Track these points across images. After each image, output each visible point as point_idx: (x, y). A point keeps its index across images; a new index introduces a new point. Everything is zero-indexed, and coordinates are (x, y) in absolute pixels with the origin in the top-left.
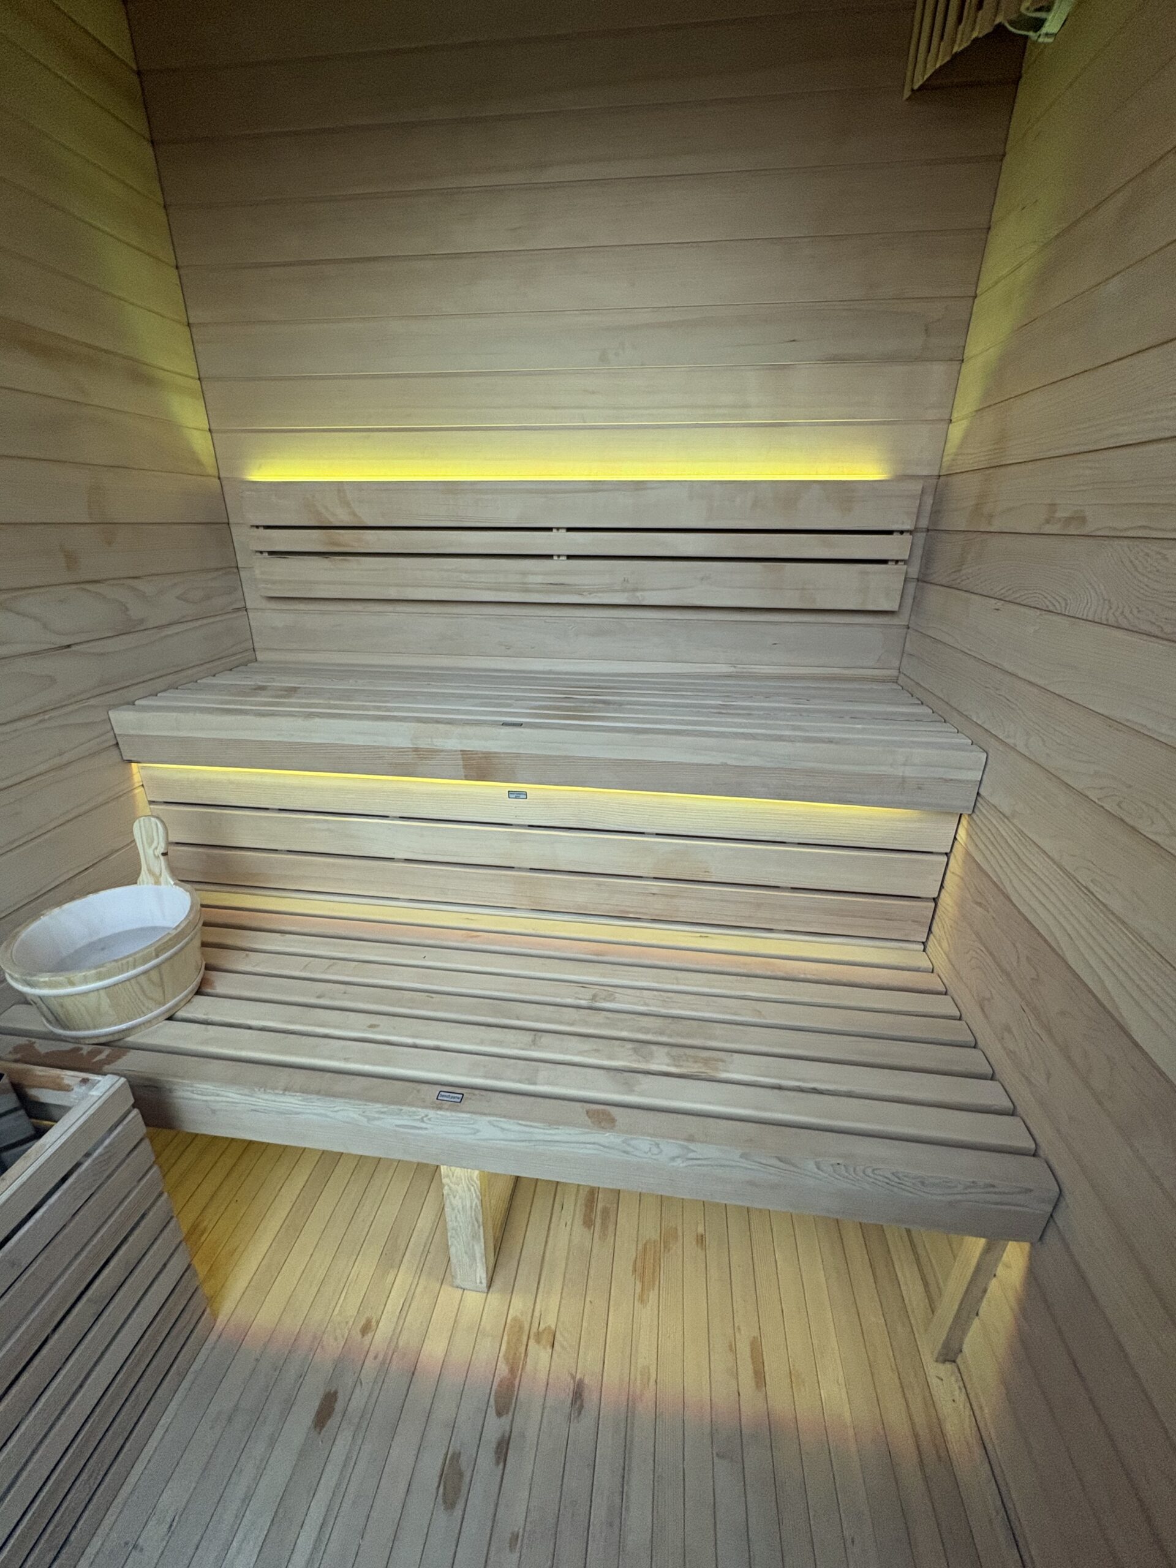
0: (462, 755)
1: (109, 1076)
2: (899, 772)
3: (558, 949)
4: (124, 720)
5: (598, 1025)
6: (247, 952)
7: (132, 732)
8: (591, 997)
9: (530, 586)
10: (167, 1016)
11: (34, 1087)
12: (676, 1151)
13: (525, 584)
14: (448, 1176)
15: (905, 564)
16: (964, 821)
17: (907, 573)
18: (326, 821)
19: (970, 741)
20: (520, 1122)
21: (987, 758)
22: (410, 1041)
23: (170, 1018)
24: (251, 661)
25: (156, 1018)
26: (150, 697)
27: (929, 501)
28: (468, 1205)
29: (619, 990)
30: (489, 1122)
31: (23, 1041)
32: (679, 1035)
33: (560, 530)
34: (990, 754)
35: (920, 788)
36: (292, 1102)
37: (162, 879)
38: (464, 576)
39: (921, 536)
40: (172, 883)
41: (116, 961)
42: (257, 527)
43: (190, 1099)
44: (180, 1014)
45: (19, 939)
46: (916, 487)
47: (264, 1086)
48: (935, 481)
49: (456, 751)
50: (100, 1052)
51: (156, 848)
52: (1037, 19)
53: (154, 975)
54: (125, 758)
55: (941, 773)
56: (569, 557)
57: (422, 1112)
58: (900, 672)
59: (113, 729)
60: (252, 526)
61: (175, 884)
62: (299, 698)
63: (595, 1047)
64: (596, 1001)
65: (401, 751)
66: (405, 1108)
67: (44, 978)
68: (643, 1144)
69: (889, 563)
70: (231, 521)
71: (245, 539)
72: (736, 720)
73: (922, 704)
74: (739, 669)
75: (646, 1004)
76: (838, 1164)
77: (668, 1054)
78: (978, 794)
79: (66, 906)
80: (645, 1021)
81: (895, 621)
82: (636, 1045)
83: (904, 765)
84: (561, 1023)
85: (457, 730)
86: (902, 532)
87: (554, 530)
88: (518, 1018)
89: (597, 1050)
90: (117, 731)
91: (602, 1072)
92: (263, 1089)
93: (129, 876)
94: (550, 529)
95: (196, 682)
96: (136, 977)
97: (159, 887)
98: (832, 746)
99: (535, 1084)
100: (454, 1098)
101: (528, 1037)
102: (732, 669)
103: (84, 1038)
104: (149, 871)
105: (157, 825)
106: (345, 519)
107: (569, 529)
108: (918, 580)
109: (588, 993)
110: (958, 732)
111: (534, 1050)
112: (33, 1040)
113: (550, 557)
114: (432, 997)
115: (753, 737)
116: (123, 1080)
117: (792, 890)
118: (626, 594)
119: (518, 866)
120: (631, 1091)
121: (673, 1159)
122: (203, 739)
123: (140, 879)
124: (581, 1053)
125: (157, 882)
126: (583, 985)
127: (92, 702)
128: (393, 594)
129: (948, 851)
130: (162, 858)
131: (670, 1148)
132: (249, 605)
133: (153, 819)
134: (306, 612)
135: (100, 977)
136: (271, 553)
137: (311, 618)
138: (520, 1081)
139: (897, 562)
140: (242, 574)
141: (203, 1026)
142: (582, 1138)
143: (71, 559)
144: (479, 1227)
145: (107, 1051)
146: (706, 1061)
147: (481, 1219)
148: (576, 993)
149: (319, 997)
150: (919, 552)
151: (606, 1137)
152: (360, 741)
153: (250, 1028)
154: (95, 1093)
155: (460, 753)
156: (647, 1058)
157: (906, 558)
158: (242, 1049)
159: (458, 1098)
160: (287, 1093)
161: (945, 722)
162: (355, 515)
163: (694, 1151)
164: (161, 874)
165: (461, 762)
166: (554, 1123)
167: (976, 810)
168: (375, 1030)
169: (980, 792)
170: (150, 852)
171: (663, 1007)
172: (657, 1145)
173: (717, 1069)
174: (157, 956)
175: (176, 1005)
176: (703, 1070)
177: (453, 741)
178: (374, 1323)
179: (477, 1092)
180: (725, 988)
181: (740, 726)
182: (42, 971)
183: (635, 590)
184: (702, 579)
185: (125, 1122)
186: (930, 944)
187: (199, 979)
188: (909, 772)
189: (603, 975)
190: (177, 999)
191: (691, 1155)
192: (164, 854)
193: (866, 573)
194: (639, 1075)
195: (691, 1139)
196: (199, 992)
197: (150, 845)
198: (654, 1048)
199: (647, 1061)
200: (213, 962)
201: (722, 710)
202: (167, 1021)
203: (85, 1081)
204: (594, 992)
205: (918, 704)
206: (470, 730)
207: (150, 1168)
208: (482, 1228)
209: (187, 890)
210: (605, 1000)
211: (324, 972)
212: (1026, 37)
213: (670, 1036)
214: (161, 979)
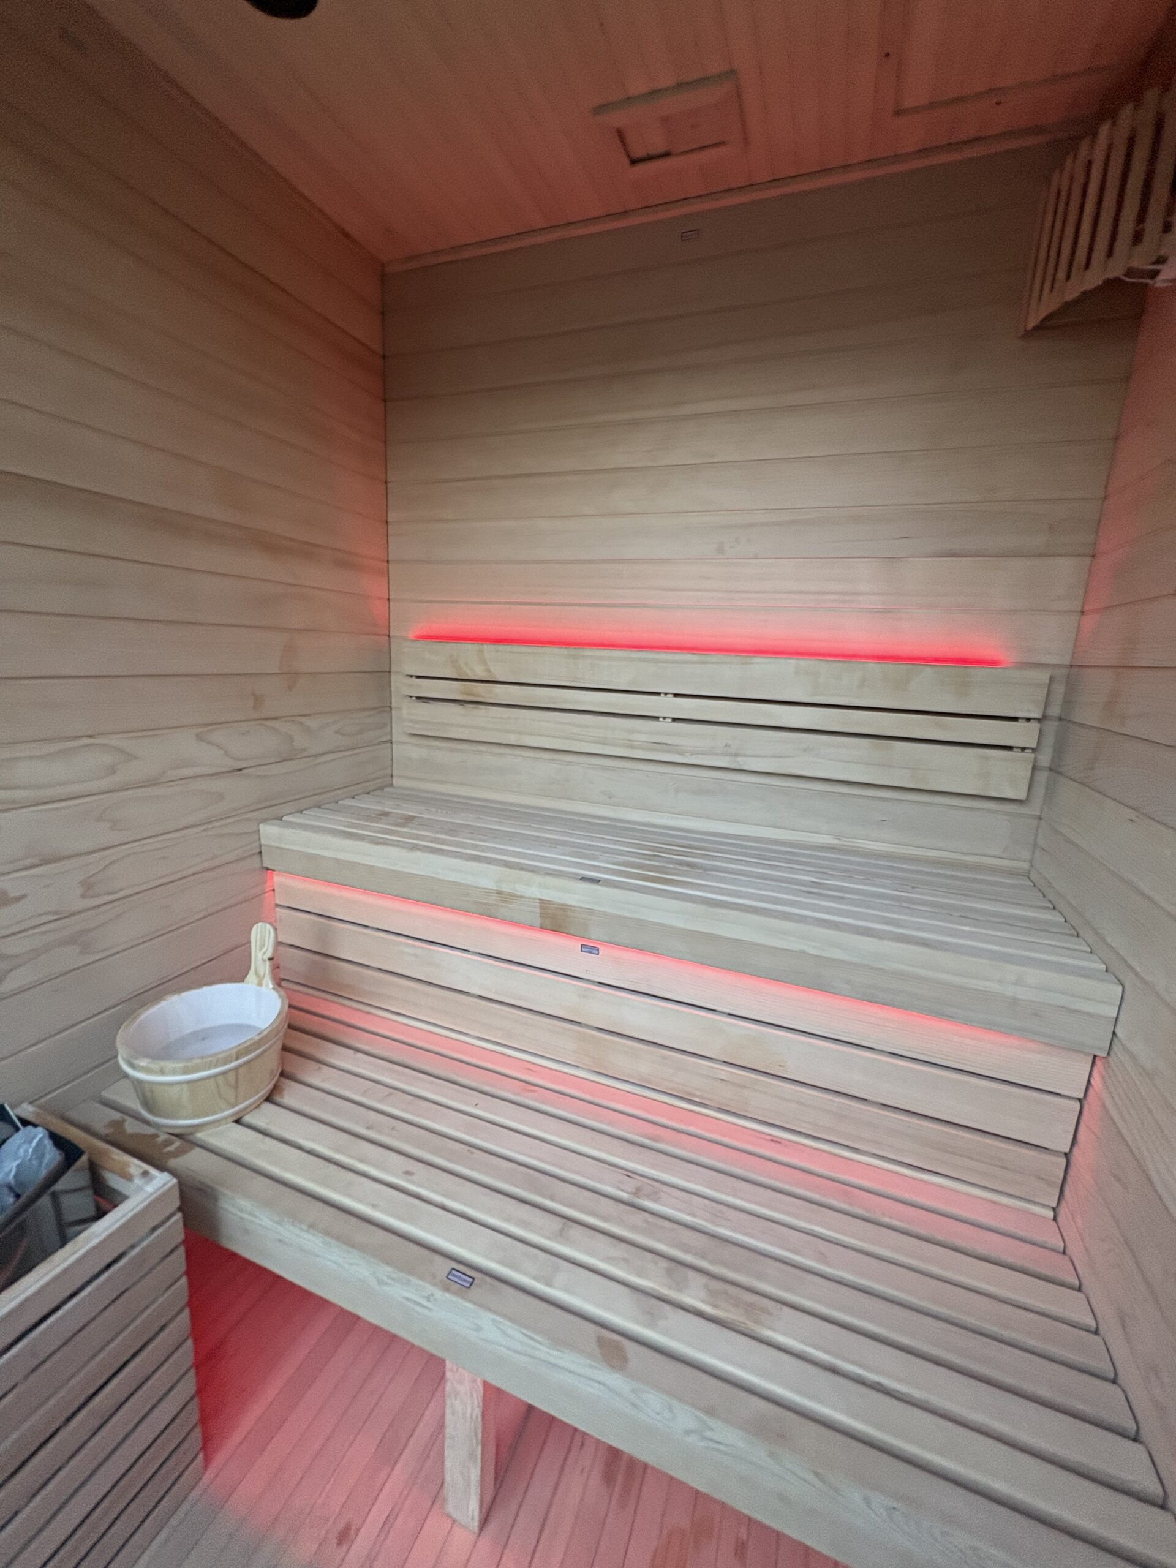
0: (540, 903)
1: (166, 1174)
2: (1010, 991)
3: (610, 1124)
4: (269, 832)
5: (634, 1228)
6: (321, 1066)
7: (273, 844)
8: (634, 1190)
9: (635, 743)
10: (235, 1118)
11: (106, 1169)
12: (692, 1424)
13: (630, 740)
14: (452, 1370)
15: (1033, 752)
16: (1098, 1062)
17: (1035, 760)
18: (414, 946)
19: (1103, 967)
20: (525, 1331)
21: (1123, 991)
22: (438, 1199)
23: (238, 1121)
24: (386, 786)
25: (226, 1118)
26: (296, 814)
27: (1059, 689)
28: (468, 1415)
29: (665, 1188)
30: (494, 1321)
31: (117, 1116)
32: (725, 1265)
33: (668, 696)
34: (1127, 988)
35: (1036, 1015)
36: (312, 1242)
37: (264, 982)
38: (576, 730)
39: (1051, 727)
40: (271, 986)
41: (202, 1058)
42: (411, 676)
43: (231, 1213)
44: (247, 1119)
45: (137, 1022)
46: (1044, 676)
47: (295, 1217)
48: (1065, 671)
49: (536, 899)
50: (170, 1143)
51: (265, 953)
52: (1153, 271)
53: (231, 1077)
54: (264, 865)
55: (1063, 1000)
56: (674, 720)
57: (430, 1289)
58: (1032, 866)
59: (259, 839)
60: (407, 675)
61: (274, 988)
62: (412, 828)
63: (626, 1256)
64: (638, 1197)
65: (487, 892)
66: (414, 1280)
67: (143, 1063)
68: (654, 1402)
69: (1015, 750)
70: (392, 670)
71: (401, 685)
72: (823, 903)
73: (1054, 908)
74: (845, 842)
75: (693, 1215)
76: (894, 1508)
77: (706, 1286)
78: (1114, 1033)
79: (185, 995)
80: (687, 1236)
81: (1024, 810)
82: (673, 1265)
83: (1016, 984)
84: (594, 1214)
85: (538, 879)
86: (1028, 720)
87: (662, 695)
88: (552, 1199)
89: (626, 1260)
90: (263, 842)
91: (626, 1290)
92: (291, 1220)
93: (239, 975)
94: (659, 694)
95: (337, 802)
96: (215, 1076)
97: (258, 988)
98: (926, 950)
99: (549, 1284)
100: (465, 1281)
101: (556, 1224)
102: (836, 842)
103: (163, 1126)
104: (256, 973)
105: (270, 933)
106: (481, 674)
107: (676, 695)
108: (1050, 769)
109: (631, 1184)
110: (1091, 952)
111: (559, 1243)
112: (126, 1117)
113: (657, 718)
114: (472, 1153)
115: (836, 926)
116: (175, 1181)
117: (883, 1107)
118: (728, 758)
119: (585, 1022)
120: (652, 1325)
121: (688, 1432)
122: (325, 858)
123: (246, 980)
124: (608, 1260)
125: (260, 984)
126: (630, 1173)
127: (249, 816)
128: (513, 739)
129: (1081, 1096)
130: (268, 963)
131: (685, 1418)
132: (394, 740)
133: (268, 926)
134: (439, 748)
135: (185, 1071)
136: (418, 698)
137: (442, 755)
138: (535, 1278)
139: (1023, 749)
140: (394, 712)
141: (261, 1136)
142: (590, 1372)
143: (258, 700)
144: (477, 1444)
145: (178, 1143)
146: (750, 1308)
147: (480, 1436)
148: (620, 1182)
149: (368, 1128)
150: (1050, 740)
151: (614, 1379)
152: (453, 877)
153: (300, 1148)
154: (149, 1189)
155: (538, 901)
156: (680, 1286)
157: (1034, 746)
158: (286, 1170)
159: (468, 1282)
160: (311, 1231)
161: (1078, 936)
162: (489, 671)
163: (711, 1429)
164: (264, 977)
165: (538, 910)
166: (559, 1342)
167: (1112, 1053)
168: (410, 1177)
169: (1116, 1031)
170: (260, 955)
171: (712, 1222)
172: (670, 1409)
173: (758, 1322)
174: (237, 1059)
175: (245, 1109)
176: (741, 1319)
177: (535, 889)
178: (352, 1532)
179: (488, 1279)
180: (788, 1214)
181: (828, 910)
182: (147, 1055)
183: (737, 755)
184: (805, 750)
185: (168, 1224)
186: (1063, 1211)
187: (270, 1086)
188: (1021, 993)
189: (653, 1166)
190: (247, 1103)
191: (709, 1434)
192: (270, 959)
193: (986, 758)
194: (667, 1307)
195: (711, 1412)
196: (269, 1099)
197: (261, 949)
198: (691, 1274)
199: (680, 1290)
200: (288, 1069)
201: (815, 890)
202: (234, 1124)
203: (145, 1174)
204: (639, 1184)
205: (1048, 908)
206: (550, 881)
207: (179, 1279)
208: (480, 1448)
209: (280, 996)
210: (648, 1197)
211: (381, 1101)
212: (1146, 285)
213: (712, 1262)
214: (237, 1081)
